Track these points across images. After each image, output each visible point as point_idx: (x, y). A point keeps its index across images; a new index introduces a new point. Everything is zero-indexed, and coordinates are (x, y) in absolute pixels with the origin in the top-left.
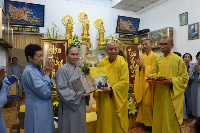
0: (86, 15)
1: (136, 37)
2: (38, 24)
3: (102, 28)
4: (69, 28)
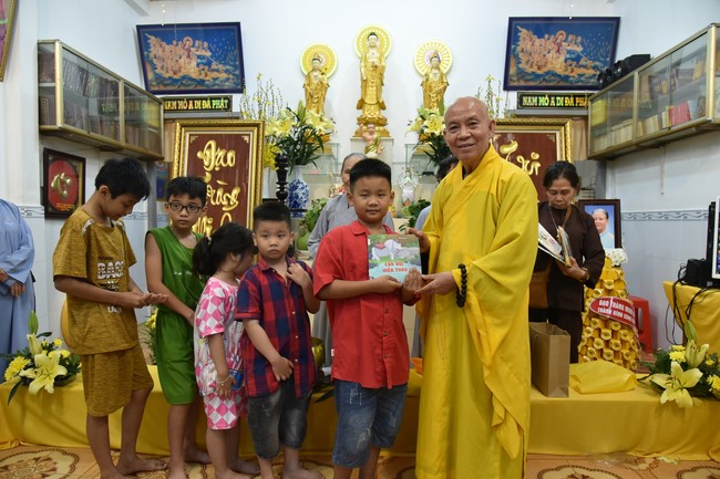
0: (373, 34)
1: (597, 97)
2: (228, 85)
3: (435, 74)
4: (313, 87)
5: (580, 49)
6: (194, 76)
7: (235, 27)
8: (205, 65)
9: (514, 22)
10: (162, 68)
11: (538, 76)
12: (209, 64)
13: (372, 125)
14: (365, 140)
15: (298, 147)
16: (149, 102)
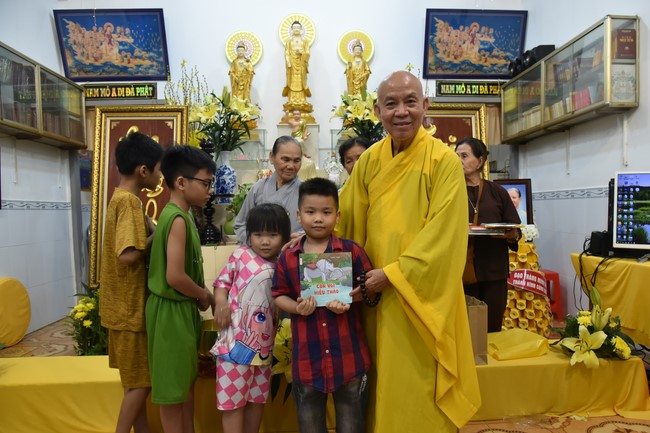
0: (295, 23)
1: (509, 85)
2: (152, 72)
3: (358, 62)
4: (239, 74)
5: (492, 40)
6: (117, 62)
7: (158, 14)
8: (126, 51)
9: (431, 14)
10: (83, 54)
11: (455, 65)
12: (131, 50)
13: (298, 111)
14: (292, 126)
15: (224, 133)
16: (69, 89)
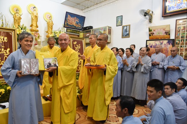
0: (34, 7)
1: (81, 32)
4: (17, 18)
5: (78, 21)
9: (67, 13)
